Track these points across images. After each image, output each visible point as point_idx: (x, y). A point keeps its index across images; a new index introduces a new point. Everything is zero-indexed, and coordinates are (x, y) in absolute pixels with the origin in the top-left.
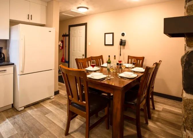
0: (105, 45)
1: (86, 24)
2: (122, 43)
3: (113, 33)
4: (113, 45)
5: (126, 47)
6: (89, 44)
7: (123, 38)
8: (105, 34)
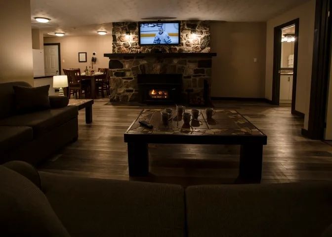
0: (80, 62)
1: (59, 44)
2: (94, 60)
3: (86, 53)
4: (86, 61)
5: (96, 62)
6: (63, 61)
7: (94, 56)
8: (79, 53)
